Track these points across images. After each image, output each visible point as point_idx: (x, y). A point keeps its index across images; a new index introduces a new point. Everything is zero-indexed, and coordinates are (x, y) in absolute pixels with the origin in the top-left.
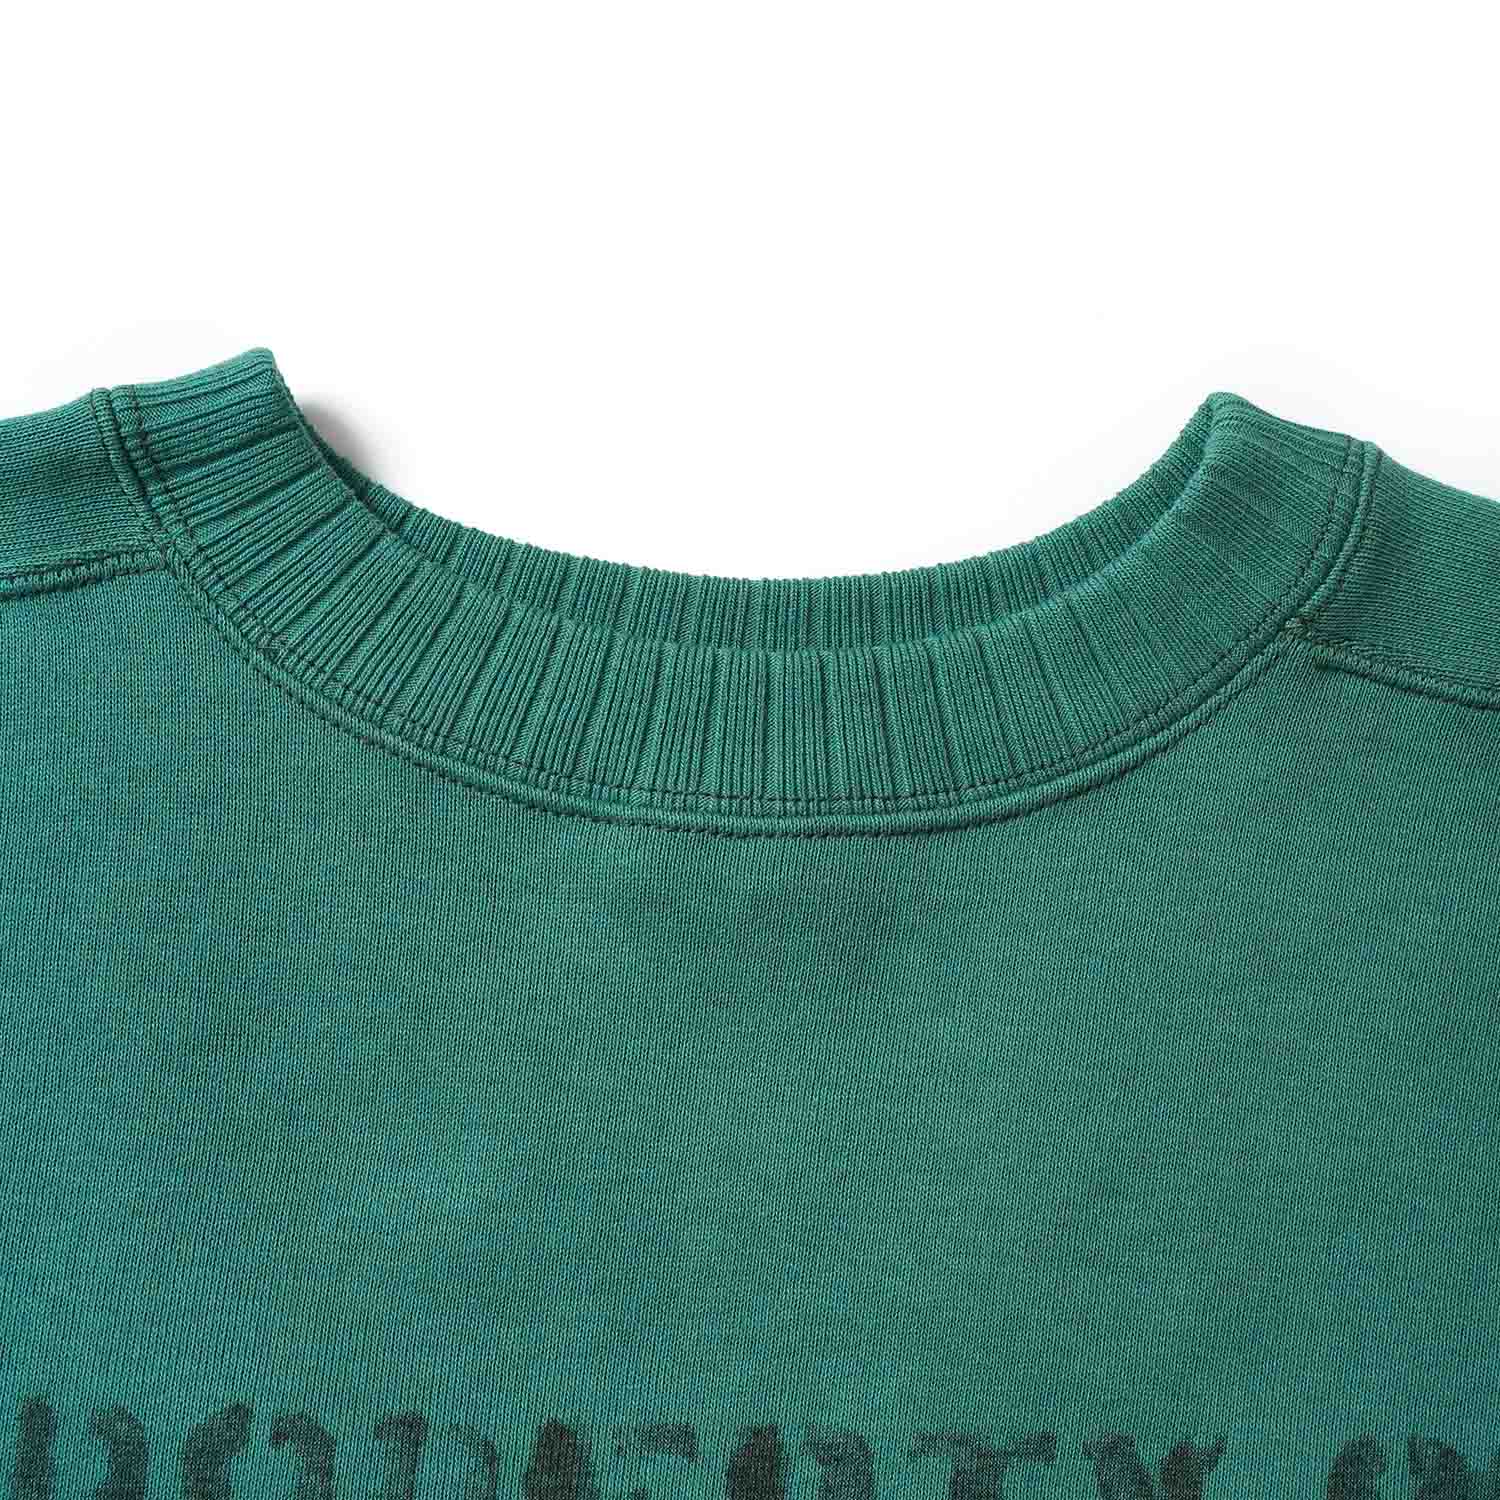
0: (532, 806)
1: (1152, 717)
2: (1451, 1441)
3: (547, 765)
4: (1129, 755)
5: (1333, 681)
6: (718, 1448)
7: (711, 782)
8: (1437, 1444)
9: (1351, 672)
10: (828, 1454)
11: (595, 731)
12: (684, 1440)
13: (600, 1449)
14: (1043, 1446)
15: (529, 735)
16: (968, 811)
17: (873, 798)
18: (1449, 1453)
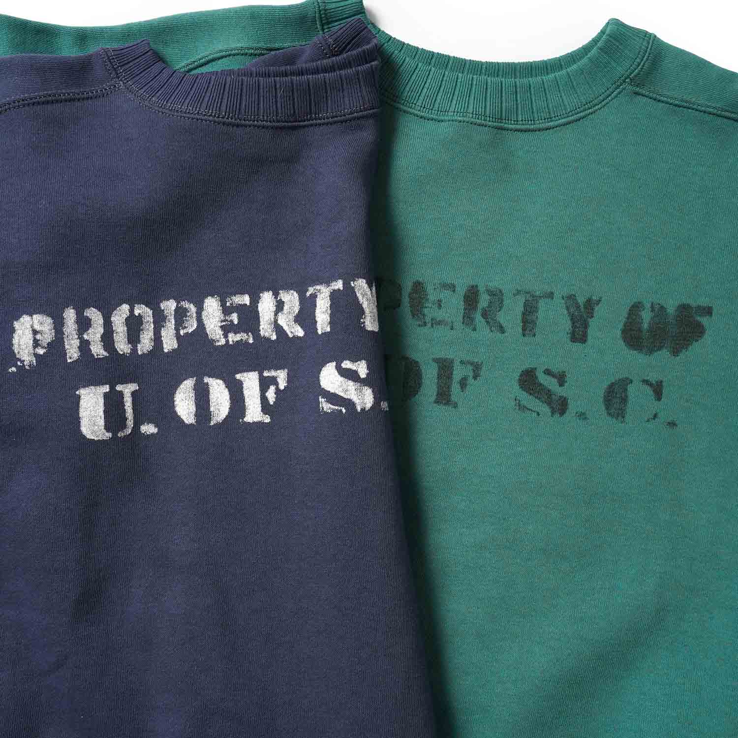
0: (421, 117)
1: (589, 104)
2: (663, 303)
3: (426, 107)
4: (582, 114)
6: (461, 291)
7: (470, 110)
8: (659, 304)
9: (643, 95)
10: (491, 293)
11: (439, 97)
12: (453, 288)
13: (430, 289)
14: (551, 295)
15: (421, 98)
16: (537, 126)
17: (511, 120)
18: (662, 307)
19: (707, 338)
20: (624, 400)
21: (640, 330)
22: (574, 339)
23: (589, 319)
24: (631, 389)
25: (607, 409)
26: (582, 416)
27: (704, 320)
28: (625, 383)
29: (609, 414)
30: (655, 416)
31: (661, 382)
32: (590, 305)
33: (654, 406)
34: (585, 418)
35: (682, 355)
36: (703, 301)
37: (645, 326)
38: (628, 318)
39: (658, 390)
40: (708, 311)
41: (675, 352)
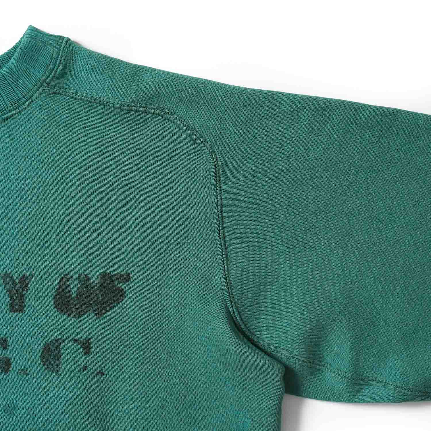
1: (14, 106)
2: (88, 273)
5: (57, 97)
8: (84, 275)
9: (60, 95)
18: (87, 277)
19: (127, 301)
20: (59, 357)
21: (69, 298)
22: (13, 309)
23: (25, 293)
24: (64, 347)
25: (44, 365)
26: (24, 372)
27: (124, 286)
28: (58, 343)
29: (47, 369)
30: (85, 368)
31: (89, 339)
32: (25, 281)
33: (85, 360)
34: (26, 374)
35: (105, 317)
36: (122, 270)
37: (74, 293)
38: (59, 288)
39: (86, 347)
40: (127, 278)
41: (100, 314)
